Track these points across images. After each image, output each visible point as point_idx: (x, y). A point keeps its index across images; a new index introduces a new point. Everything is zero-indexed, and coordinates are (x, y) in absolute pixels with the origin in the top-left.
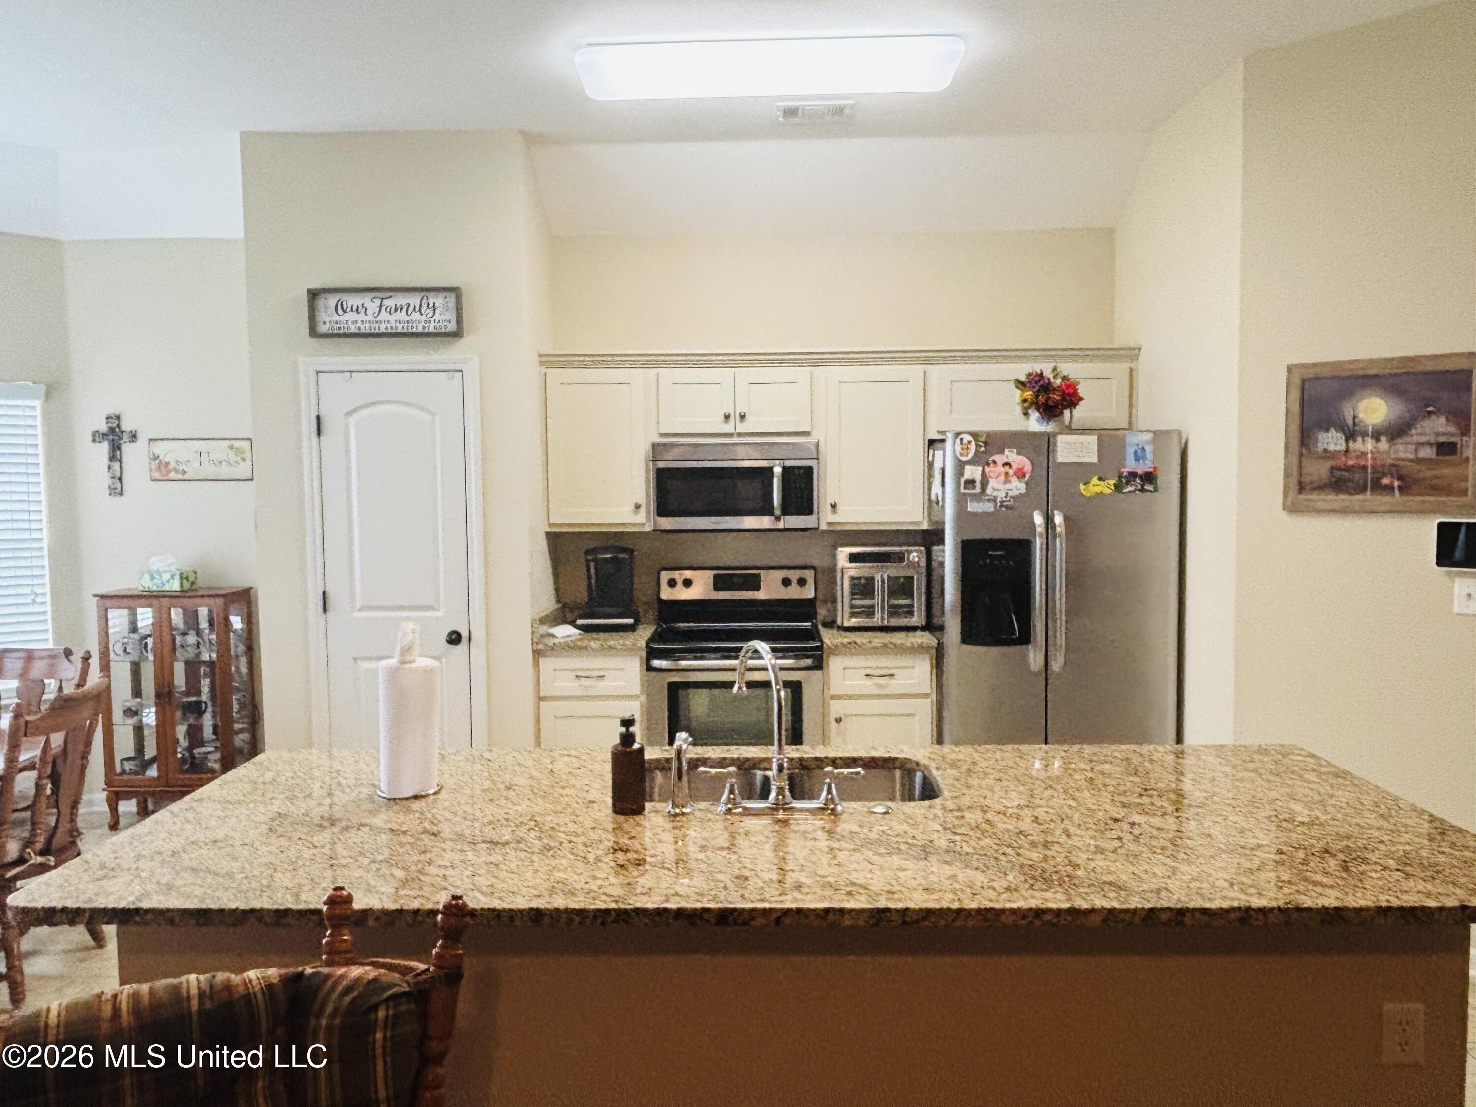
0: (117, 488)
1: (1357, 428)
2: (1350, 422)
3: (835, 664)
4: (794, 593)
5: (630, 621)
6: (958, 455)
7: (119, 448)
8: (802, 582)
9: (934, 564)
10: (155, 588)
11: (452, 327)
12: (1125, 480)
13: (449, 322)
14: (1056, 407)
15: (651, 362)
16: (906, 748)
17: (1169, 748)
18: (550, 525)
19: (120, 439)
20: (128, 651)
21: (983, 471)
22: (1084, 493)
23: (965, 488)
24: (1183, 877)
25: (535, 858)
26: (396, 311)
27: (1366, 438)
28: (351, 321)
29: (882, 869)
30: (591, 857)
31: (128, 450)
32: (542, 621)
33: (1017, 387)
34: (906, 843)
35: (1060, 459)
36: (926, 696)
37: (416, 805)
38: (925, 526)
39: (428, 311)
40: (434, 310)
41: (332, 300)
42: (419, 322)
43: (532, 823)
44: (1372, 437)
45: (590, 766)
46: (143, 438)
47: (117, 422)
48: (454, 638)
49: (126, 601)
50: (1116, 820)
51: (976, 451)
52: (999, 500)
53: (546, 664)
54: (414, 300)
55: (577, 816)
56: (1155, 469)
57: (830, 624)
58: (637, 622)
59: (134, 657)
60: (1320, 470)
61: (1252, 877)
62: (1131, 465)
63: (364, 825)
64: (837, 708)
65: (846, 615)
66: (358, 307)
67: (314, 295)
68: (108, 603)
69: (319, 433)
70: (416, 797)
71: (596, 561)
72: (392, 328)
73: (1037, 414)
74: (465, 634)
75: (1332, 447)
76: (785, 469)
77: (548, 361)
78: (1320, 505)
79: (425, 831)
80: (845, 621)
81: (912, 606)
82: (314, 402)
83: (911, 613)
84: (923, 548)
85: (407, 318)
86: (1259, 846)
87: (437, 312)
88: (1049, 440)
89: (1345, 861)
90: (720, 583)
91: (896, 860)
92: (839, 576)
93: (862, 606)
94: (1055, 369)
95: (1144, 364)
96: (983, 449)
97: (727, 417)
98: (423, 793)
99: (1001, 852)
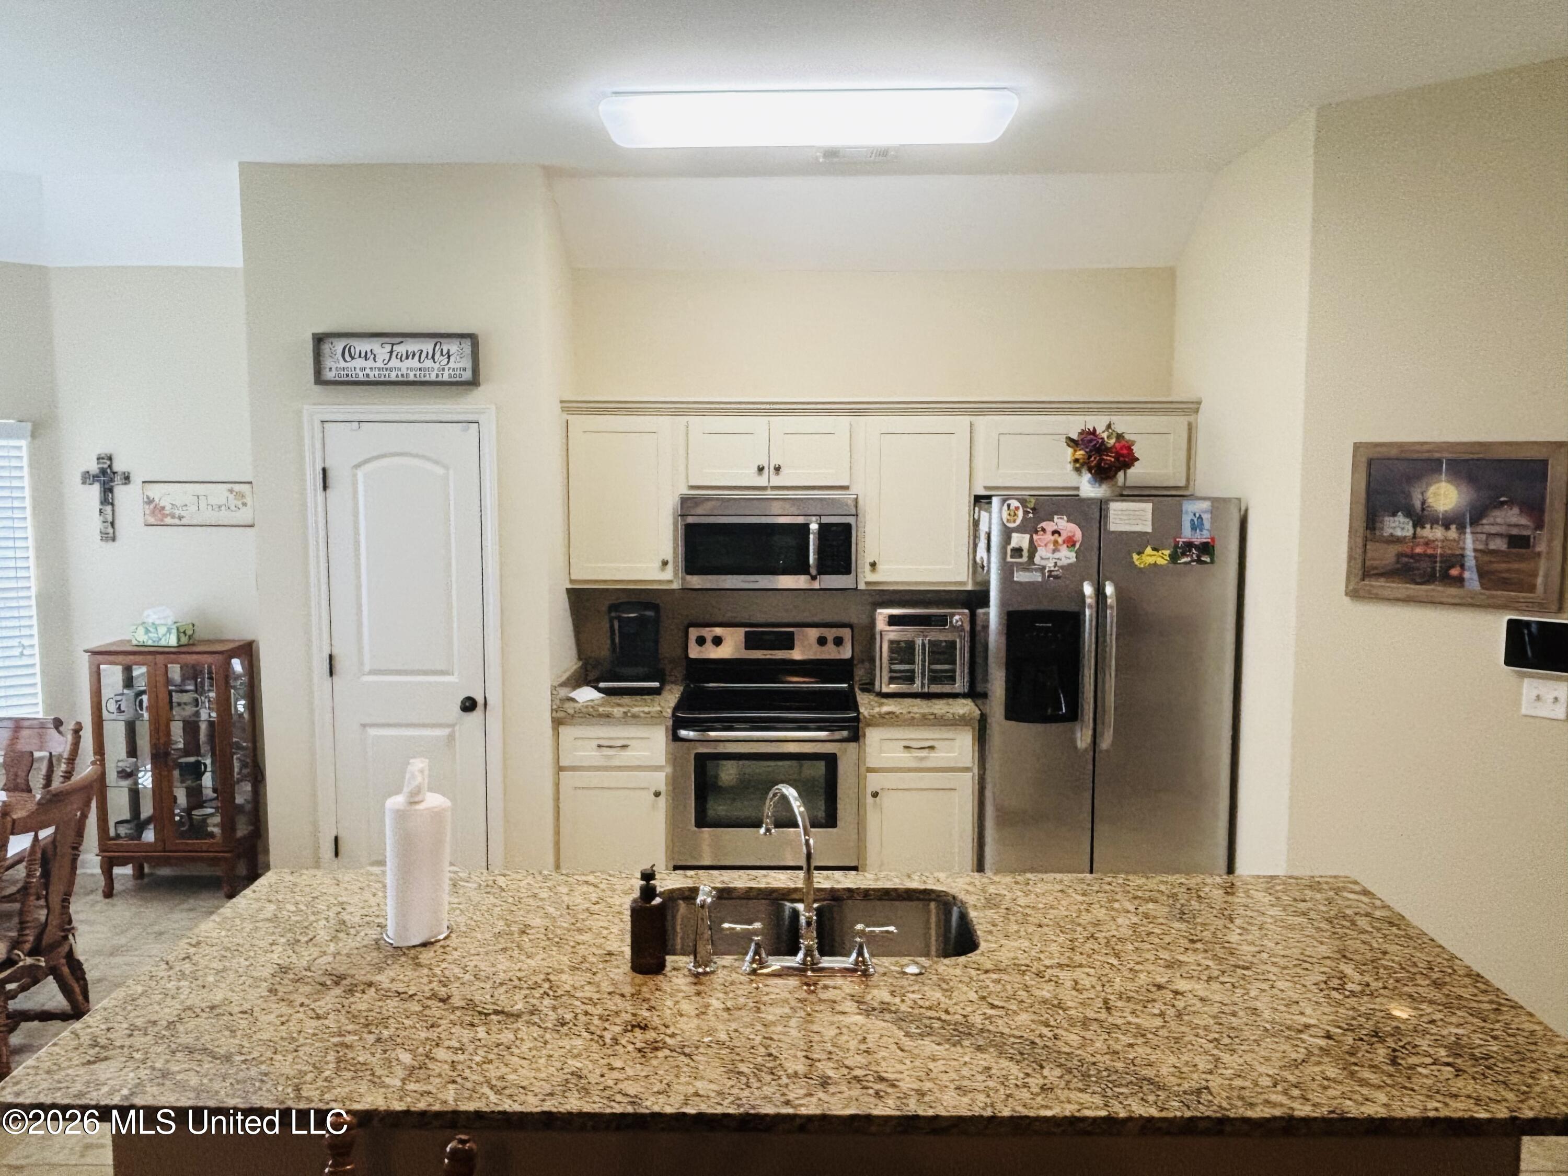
0: (110, 534)
1: (1426, 513)
2: (1418, 504)
3: (873, 736)
4: (830, 653)
5: (657, 684)
6: (1005, 521)
7: (111, 490)
8: (838, 642)
9: (979, 628)
10: (150, 643)
11: (467, 375)
12: (1181, 550)
13: (465, 370)
14: (1110, 468)
15: (678, 409)
16: (942, 876)
17: (1218, 880)
18: (572, 581)
19: (112, 480)
20: (123, 708)
21: (1031, 541)
22: (1137, 563)
23: (1012, 557)
24: (1224, 1071)
25: (548, 1036)
26: (407, 357)
27: (1435, 526)
28: (358, 368)
29: (914, 1057)
30: (608, 1036)
31: (120, 492)
32: (563, 685)
33: (1068, 445)
34: (939, 1019)
35: (1113, 527)
36: (967, 769)
37: (426, 956)
38: (969, 587)
39: (442, 358)
40: (449, 357)
41: (339, 345)
42: (433, 370)
43: (546, 985)
44: (1443, 525)
45: (609, 900)
46: (137, 479)
47: (108, 462)
48: (469, 705)
49: (120, 658)
50: (1160, 987)
51: (1024, 518)
52: (1047, 569)
53: (567, 732)
54: (427, 346)
55: (594, 974)
56: (1213, 539)
57: (868, 687)
58: (663, 683)
59: (128, 715)
60: (1387, 556)
61: (1296, 1072)
62: (1187, 534)
63: (370, 984)
64: (874, 782)
65: (885, 678)
66: (366, 353)
67: (319, 340)
68: (100, 657)
69: (325, 487)
70: (424, 945)
71: (620, 619)
72: (402, 375)
73: (1089, 475)
74: (480, 700)
75: (1399, 533)
76: (822, 526)
77: (570, 407)
78: (1386, 593)
79: (434, 996)
80: (883, 686)
81: (954, 671)
82: (319, 454)
83: (952, 679)
84: (966, 611)
85: (420, 365)
86: (1307, 1026)
87: (452, 359)
88: (1102, 506)
89: (1394, 1050)
90: (751, 642)
91: (928, 1046)
92: (878, 637)
93: (900, 671)
94: (1109, 426)
95: (1202, 419)
96: (1031, 515)
97: (761, 469)
98: (433, 940)
99: (1037, 1032)
